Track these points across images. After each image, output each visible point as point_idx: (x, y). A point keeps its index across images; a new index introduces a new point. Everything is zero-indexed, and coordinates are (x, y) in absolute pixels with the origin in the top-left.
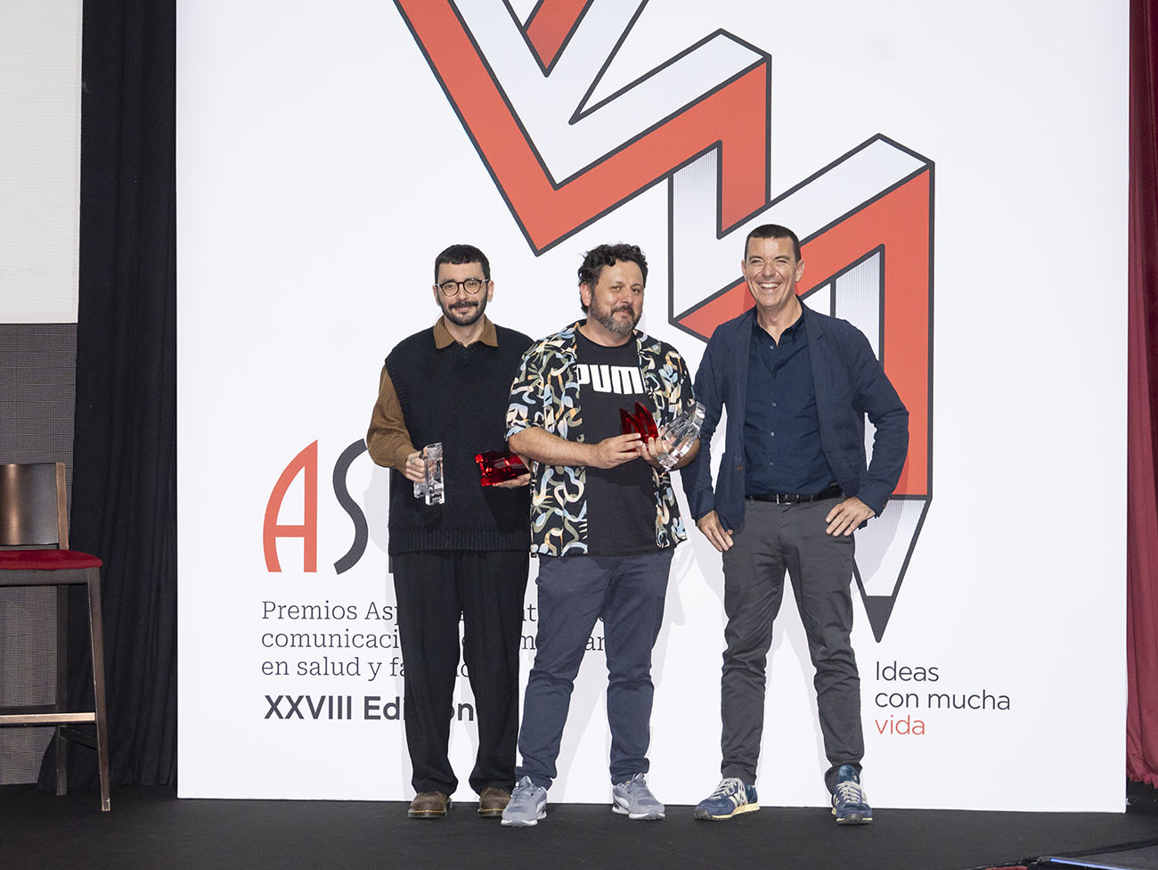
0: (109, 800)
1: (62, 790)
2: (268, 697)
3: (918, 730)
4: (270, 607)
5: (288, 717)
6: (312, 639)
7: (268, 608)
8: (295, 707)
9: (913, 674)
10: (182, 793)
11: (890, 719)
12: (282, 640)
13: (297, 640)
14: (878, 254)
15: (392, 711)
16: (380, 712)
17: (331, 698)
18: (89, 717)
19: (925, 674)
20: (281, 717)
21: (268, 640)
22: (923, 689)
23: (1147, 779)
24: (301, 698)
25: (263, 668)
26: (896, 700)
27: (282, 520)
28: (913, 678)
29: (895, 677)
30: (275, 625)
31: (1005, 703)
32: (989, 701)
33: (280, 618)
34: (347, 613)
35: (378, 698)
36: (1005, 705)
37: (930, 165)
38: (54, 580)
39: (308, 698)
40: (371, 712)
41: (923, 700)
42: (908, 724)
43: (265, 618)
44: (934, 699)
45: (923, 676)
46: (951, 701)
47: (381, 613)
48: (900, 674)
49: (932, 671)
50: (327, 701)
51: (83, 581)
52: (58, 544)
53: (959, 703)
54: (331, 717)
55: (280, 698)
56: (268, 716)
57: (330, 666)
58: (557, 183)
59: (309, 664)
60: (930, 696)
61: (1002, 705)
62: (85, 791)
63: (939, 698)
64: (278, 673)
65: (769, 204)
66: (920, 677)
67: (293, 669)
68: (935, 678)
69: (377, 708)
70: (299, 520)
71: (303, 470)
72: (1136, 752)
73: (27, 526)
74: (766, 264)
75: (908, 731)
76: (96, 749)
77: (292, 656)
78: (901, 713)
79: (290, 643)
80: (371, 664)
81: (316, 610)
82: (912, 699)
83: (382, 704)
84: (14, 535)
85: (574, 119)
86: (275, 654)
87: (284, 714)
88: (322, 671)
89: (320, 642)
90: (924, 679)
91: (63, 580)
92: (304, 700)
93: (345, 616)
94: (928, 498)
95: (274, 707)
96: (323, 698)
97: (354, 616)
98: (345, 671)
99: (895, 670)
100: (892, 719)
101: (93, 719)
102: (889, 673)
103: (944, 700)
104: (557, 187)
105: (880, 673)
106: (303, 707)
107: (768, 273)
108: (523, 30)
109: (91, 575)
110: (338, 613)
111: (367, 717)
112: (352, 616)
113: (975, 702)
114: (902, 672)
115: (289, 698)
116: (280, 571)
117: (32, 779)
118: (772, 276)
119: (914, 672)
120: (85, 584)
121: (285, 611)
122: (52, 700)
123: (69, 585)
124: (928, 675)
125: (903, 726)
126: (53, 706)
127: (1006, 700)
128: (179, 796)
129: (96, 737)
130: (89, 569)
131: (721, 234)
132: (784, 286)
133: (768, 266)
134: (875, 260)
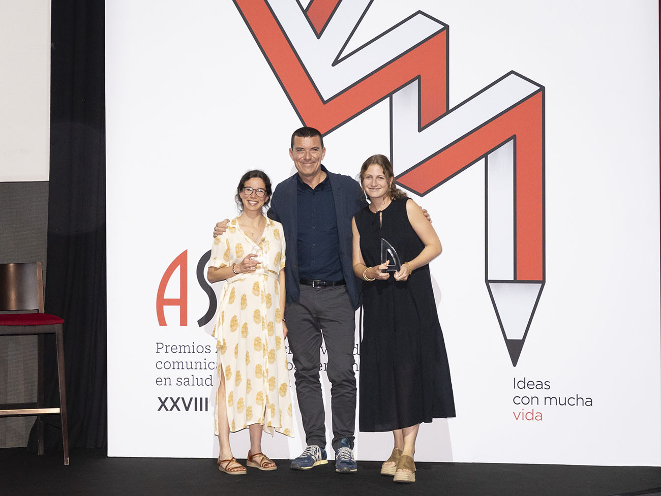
0: (68, 459)
1: (41, 452)
2: (160, 398)
3: (539, 418)
4: (160, 346)
5: (171, 410)
6: (185, 364)
7: (159, 346)
8: (175, 404)
9: (535, 385)
10: (110, 454)
11: (522, 411)
12: (167, 365)
13: (177, 365)
14: (512, 140)
17: (196, 399)
18: (56, 410)
19: (542, 385)
20: (167, 410)
21: (159, 365)
22: (542, 394)
24: (179, 398)
25: (157, 381)
26: (525, 400)
27: (167, 296)
28: (535, 387)
29: (524, 387)
30: (163, 356)
31: (589, 402)
32: (580, 401)
33: (167, 352)
34: (205, 350)
37: (542, 89)
38: (37, 331)
39: (183, 399)
41: (542, 400)
42: (533, 414)
43: (158, 352)
44: (548, 400)
46: (558, 401)
48: (528, 385)
49: (546, 383)
50: (193, 401)
51: (53, 332)
52: (38, 310)
53: (562, 402)
54: (196, 410)
55: (167, 399)
56: (159, 410)
57: (195, 381)
58: (325, 100)
59: (183, 379)
60: (545, 398)
61: (588, 404)
62: (55, 453)
63: (551, 399)
64: (165, 385)
65: (449, 111)
66: (539, 387)
67: (174, 382)
68: (548, 387)
70: (177, 296)
71: (179, 266)
73: (20, 299)
74: (306, 153)
75: (533, 418)
76: (61, 429)
77: (174, 374)
78: (528, 408)
79: (172, 367)
81: (187, 348)
82: (535, 399)
84: (13, 305)
86: (163, 374)
87: (169, 408)
88: (191, 383)
89: (189, 366)
90: (542, 388)
91: (42, 331)
92: (180, 400)
93: (204, 351)
94: (543, 282)
95: (163, 404)
96: (191, 399)
97: (209, 351)
98: (204, 383)
99: (524, 383)
100: (523, 411)
101: (59, 412)
102: (521, 384)
103: (553, 400)
104: (325, 102)
105: (516, 384)
106: (180, 404)
107: (308, 158)
108: (305, 12)
109: (57, 328)
110: (200, 349)
112: (208, 351)
113: (572, 401)
115: (171, 399)
116: (166, 325)
117: (24, 444)
118: (310, 159)
119: (536, 384)
120: (54, 333)
121: (169, 348)
122: (35, 400)
123: (45, 334)
124: (544, 386)
125: (529, 416)
126: (35, 403)
127: (590, 400)
128: (108, 456)
129: (61, 422)
130: (56, 325)
131: (420, 129)
132: (316, 164)
133: (308, 153)
134: (511, 144)
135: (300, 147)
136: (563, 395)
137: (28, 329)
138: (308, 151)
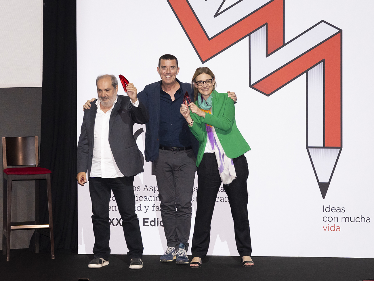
0: (54, 255)
1: (37, 251)
3: (338, 230)
5: (117, 225)
8: (119, 222)
9: (336, 210)
14: (323, 62)
15: (153, 223)
16: (149, 224)
18: (47, 226)
19: (340, 210)
20: (114, 225)
22: (340, 215)
24: (121, 219)
26: (330, 219)
28: (336, 211)
29: (330, 211)
31: (369, 220)
32: (363, 219)
34: (137, 189)
35: (148, 219)
36: (369, 221)
37: (341, 31)
38: (35, 178)
40: (146, 224)
41: (340, 219)
42: (335, 227)
44: (344, 219)
45: (339, 211)
46: (350, 219)
47: (149, 189)
48: (332, 210)
49: (343, 209)
51: (45, 179)
52: (36, 165)
53: (352, 220)
58: (210, 38)
60: (342, 218)
63: (345, 218)
64: (113, 210)
65: (284, 45)
66: (338, 211)
68: (344, 211)
69: (148, 222)
73: (25, 158)
75: (335, 230)
76: (49, 237)
78: (332, 224)
80: (145, 207)
82: (336, 219)
83: (149, 221)
84: (20, 162)
85: (216, 15)
86: (112, 203)
90: (340, 212)
91: (38, 178)
94: (341, 148)
95: (111, 222)
97: (139, 190)
99: (330, 208)
100: (329, 226)
101: (49, 227)
102: (328, 210)
103: (347, 219)
104: (210, 39)
105: (324, 209)
107: (168, 72)
109: (47, 176)
111: (144, 225)
113: (358, 220)
114: (332, 209)
115: (117, 219)
117: (27, 247)
118: (170, 74)
122: (34, 220)
123: (40, 180)
124: (341, 210)
125: (333, 229)
126: (34, 222)
127: (369, 219)
128: (78, 253)
129: (49, 233)
130: (46, 174)
131: (267, 55)
133: (168, 70)
134: (321, 65)
135: (164, 65)
136: (352, 216)
137: (30, 177)
138: (168, 68)
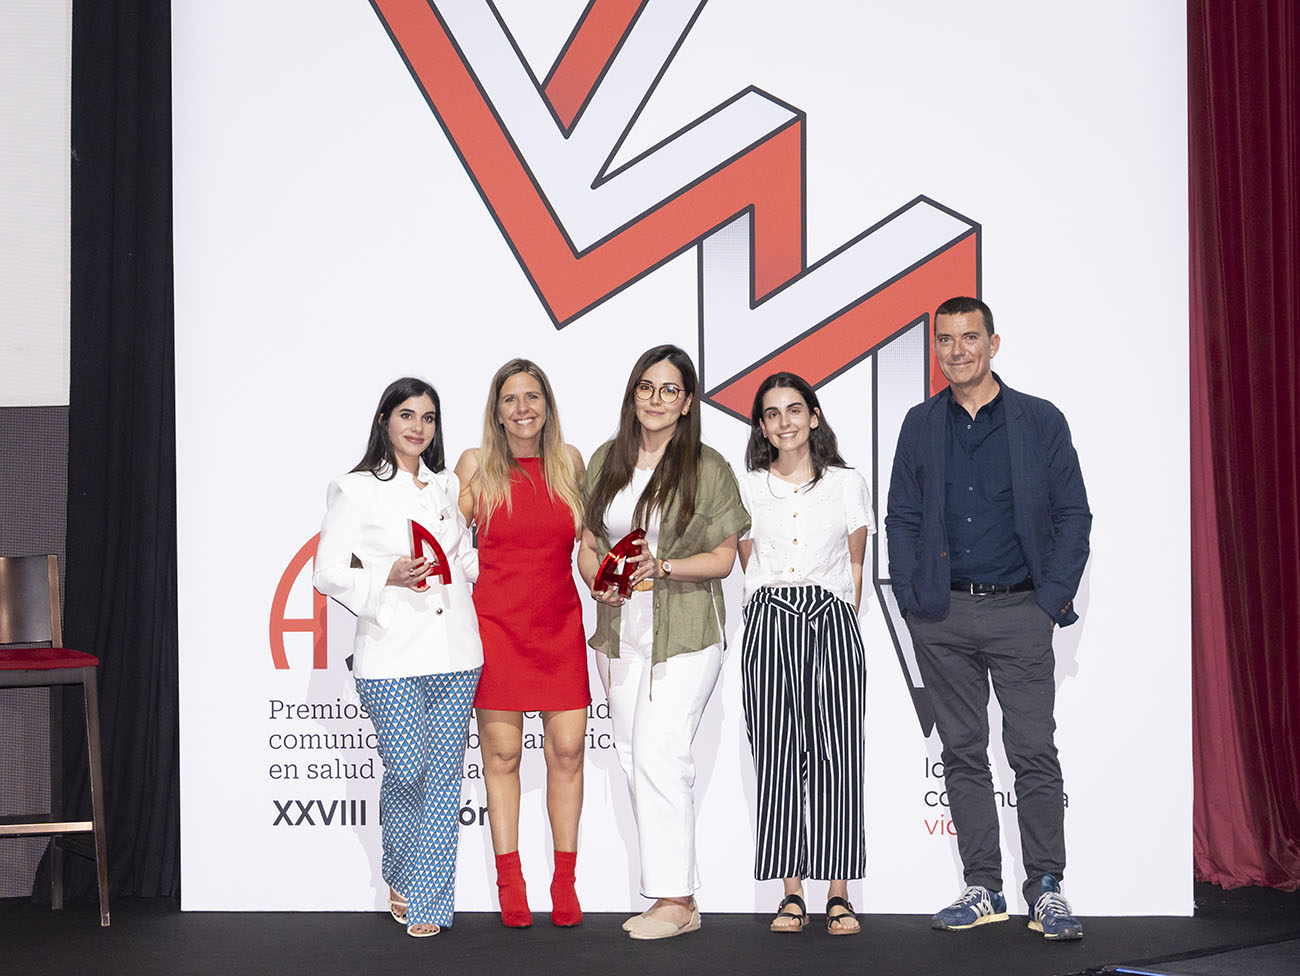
0: (108, 915)
1: (57, 904)
2: (277, 803)
4: (277, 706)
5: (298, 823)
7: (275, 708)
8: (305, 813)
10: (187, 905)
11: (940, 819)
12: (291, 742)
13: (307, 741)
14: (922, 323)
17: (344, 802)
18: (87, 826)
20: (290, 823)
21: (276, 742)
23: (1214, 879)
24: (311, 803)
25: (271, 772)
27: (289, 614)
30: (283, 725)
33: (289, 718)
37: (976, 228)
38: (48, 681)
39: (320, 803)
43: (273, 718)
46: (1006, 799)
50: (339, 806)
51: (77, 682)
52: (51, 642)
54: (344, 823)
55: (290, 803)
57: (342, 769)
58: (579, 251)
59: (319, 767)
65: (805, 271)
67: (303, 772)
70: (308, 614)
71: (311, 561)
72: (1200, 850)
73: (18, 622)
74: (955, 343)
76: (94, 860)
77: (303, 758)
79: (299, 744)
81: (327, 709)
84: (4, 633)
85: (599, 182)
86: (284, 757)
87: (294, 820)
88: (334, 774)
89: (331, 743)
91: (57, 680)
92: (315, 806)
93: (359, 716)
95: (283, 813)
96: (335, 803)
98: (358, 774)
100: (943, 819)
101: (90, 829)
104: (578, 255)
105: (928, 770)
106: (314, 812)
107: (957, 352)
108: (541, 89)
109: (87, 674)
110: (351, 712)
115: (298, 803)
117: (26, 891)
120: (81, 684)
121: (294, 711)
122: (47, 808)
123: (65, 686)
126: (48, 813)
128: (183, 909)
129: (93, 847)
130: (84, 668)
131: (754, 304)
132: (977, 363)
133: (957, 345)
137: (34, 676)
138: (957, 339)
